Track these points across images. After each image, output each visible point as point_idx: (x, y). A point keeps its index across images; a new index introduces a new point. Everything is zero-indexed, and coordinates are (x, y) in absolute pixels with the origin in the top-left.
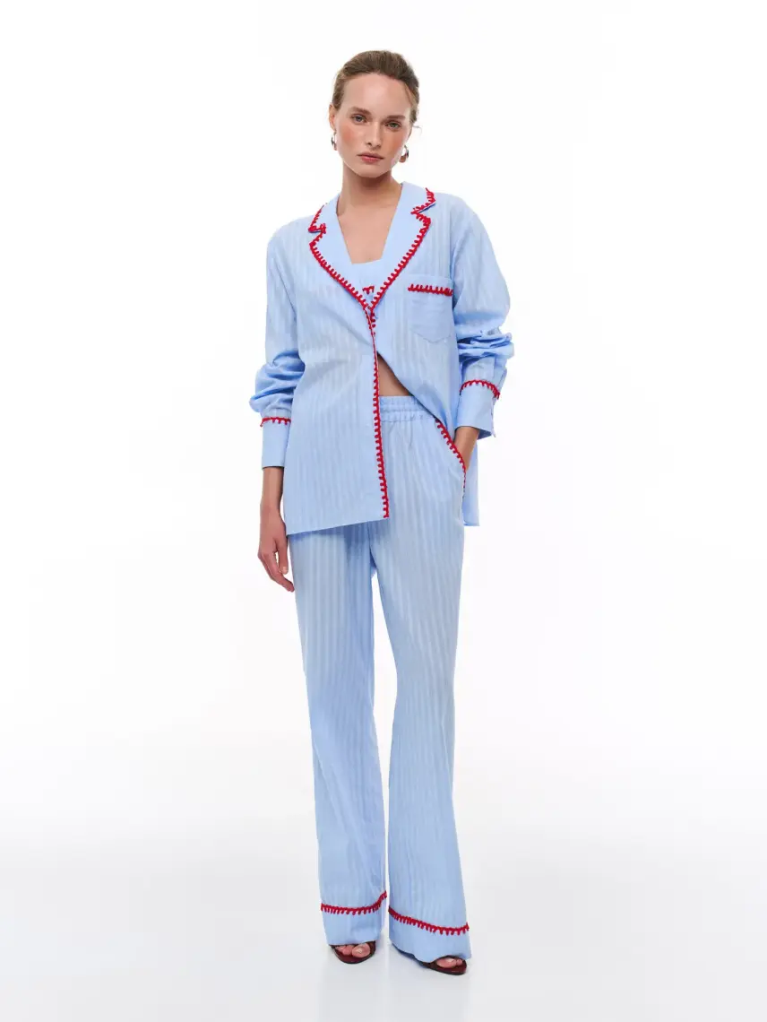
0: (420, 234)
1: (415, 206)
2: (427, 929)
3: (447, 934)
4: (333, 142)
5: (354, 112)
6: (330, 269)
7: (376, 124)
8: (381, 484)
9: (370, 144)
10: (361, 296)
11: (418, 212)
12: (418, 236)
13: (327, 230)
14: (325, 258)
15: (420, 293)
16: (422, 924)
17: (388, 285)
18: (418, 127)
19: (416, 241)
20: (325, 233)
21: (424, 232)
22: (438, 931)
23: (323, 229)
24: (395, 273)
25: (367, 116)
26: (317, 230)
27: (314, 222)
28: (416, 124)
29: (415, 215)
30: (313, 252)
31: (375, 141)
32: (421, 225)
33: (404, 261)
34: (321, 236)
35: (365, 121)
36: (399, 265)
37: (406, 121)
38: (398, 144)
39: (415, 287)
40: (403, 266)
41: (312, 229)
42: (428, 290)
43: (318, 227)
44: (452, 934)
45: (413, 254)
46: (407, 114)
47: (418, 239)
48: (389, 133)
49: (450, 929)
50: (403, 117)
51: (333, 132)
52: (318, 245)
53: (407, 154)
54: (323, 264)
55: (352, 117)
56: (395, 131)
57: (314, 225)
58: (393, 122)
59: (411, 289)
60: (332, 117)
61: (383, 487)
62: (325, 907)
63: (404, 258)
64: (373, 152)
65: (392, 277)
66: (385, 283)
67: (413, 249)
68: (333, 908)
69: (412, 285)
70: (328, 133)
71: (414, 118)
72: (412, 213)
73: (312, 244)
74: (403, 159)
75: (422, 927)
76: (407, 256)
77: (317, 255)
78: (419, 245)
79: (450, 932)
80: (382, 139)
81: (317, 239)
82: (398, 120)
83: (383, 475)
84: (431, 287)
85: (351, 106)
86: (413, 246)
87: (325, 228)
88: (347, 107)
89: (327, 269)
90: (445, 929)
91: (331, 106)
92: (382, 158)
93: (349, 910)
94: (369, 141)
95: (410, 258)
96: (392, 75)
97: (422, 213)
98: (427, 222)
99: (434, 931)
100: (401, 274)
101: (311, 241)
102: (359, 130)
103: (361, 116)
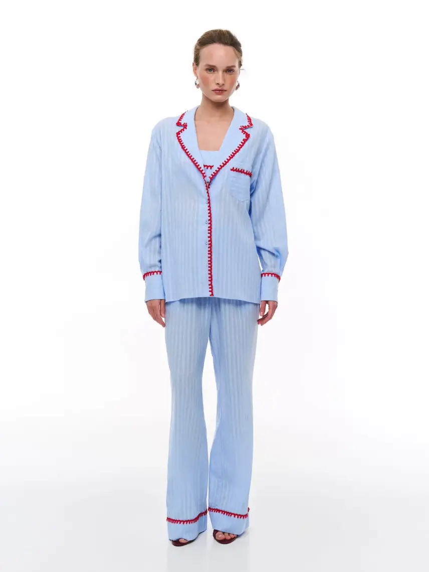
0: (243, 142)
1: (242, 125)
2: (227, 515)
3: (238, 517)
4: (196, 84)
5: (207, 67)
6: (187, 151)
7: (220, 73)
8: (209, 278)
9: (218, 84)
10: (203, 170)
11: (243, 129)
12: (242, 142)
13: (187, 127)
14: (185, 144)
15: (238, 173)
16: (224, 512)
17: (222, 167)
18: (243, 69)
19: (240, 145)
20: (186, 128)
21: (245, 141)
22: (233, 516)
23: (185, 126)
24: (227, 161)
25: (215, 69)
26: (181, 125)
27: (180, 120)
28: (242, 68)
29: (241, 131)
30: (178, 139)
31: (221, 82)
32: (244, 137)
33: (233, 154)
34: (183, 130)
35: (214, 72)
36: (229, 157)
37: (237, 68)
38: (234, 81)
39: (235, 169)
40: (232, 157)
41: (178, 124)
42: (242, 171)
43: (182, 124)
44: (241, 518)
45: (238, 152)
46: (237, 64)
47: (242, 144)
48: (228, 76)
49: (240, 515)
50: (234, 66)
51: (196, 78)
52: (181, 135)
53: (239, 85)
54: (183, 147)
55: (207, 70)
56: (230, 75)
57: (180, 122)
58: (229, 70)
59: (233, 170)
60: (195, 70)
61: (210, 279)
62: (169, 519)
63: (233, 153)
64: (220, 88)
65: (224, 163)
66: (220, 166)
67: (238, 149)
68: (172, 520)
69: (233, 168)
70: (193, 79)
71: (240, 65)
72: (240, 129)
73: (178, 134)
74: (237, 88)
75: (224, 514)
76: (234, 152)
77: (180, 141)
78: (241, 147)
79: (239, 517)
80: (225, 80)
81: (181, 131)
82: (232, 68)
83: (211, 272)
84: (244, 170)
85: (205, 64)
86: (238, 147)
87: (186, 126)
88: (202, 64)
89: (185, 151)
90: (237, 515)
91: (193, 64)
92: (226, 91)
93: (181, 521)
94: (217, 82)
95: (236, 153)
96: (225, 44)
97: (245, 130)
98: (248, 136)
99: (231, 516)
100: (230, 161)
101: (177, 131)
102: (212, 77)
103: (212, 69)
